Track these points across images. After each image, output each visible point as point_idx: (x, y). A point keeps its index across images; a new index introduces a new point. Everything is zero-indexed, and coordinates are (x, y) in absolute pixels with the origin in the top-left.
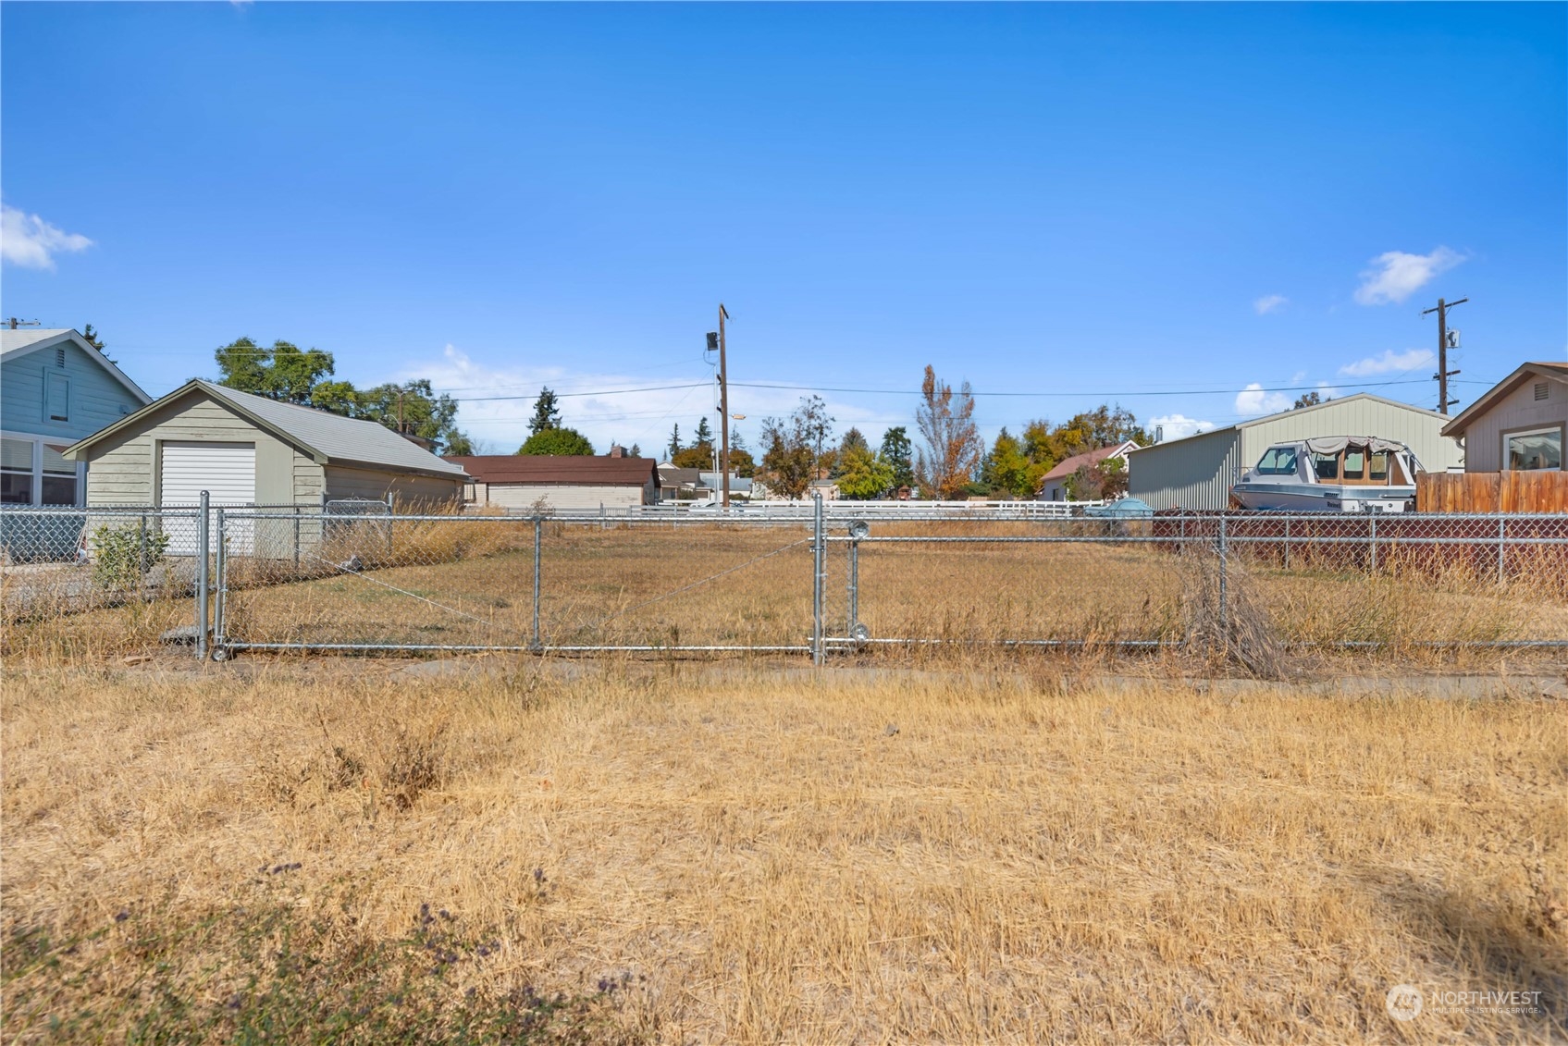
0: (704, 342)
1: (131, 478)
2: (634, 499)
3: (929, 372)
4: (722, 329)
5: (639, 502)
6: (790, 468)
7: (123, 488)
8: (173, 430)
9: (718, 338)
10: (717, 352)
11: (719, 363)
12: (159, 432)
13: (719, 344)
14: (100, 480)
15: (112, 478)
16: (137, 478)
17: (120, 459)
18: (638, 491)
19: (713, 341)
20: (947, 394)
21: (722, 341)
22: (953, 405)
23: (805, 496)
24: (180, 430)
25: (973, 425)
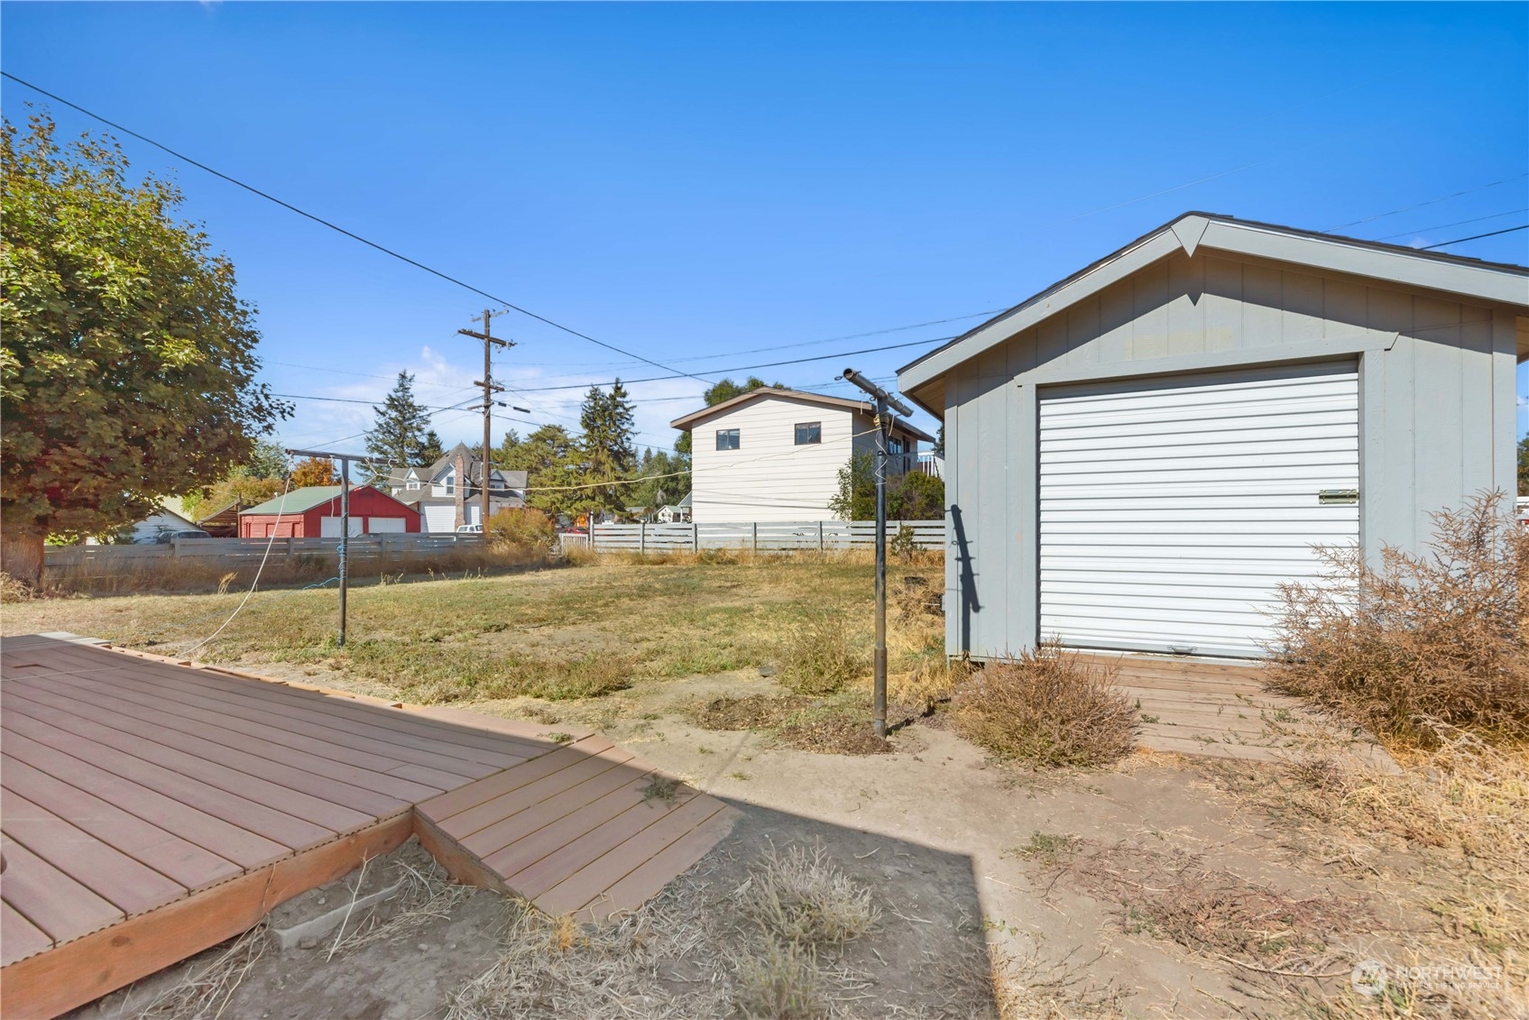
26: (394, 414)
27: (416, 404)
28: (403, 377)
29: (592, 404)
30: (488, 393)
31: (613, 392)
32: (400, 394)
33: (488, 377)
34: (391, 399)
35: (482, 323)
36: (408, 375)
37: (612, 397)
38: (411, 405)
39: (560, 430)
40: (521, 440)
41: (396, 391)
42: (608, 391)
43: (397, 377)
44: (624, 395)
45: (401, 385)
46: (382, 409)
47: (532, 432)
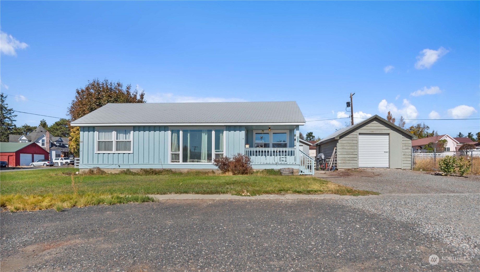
1: (351, 145)
7: (349, 148)
8: (364, 130)
9: (350, 103)
12: (359, 131)
13: (351, 105)
14: (342, 145)
15: (345, 145)
16: (352, 145)
17: (347, 139)
19: (348, 104)
21: (352, 104)
24: (366, 130)
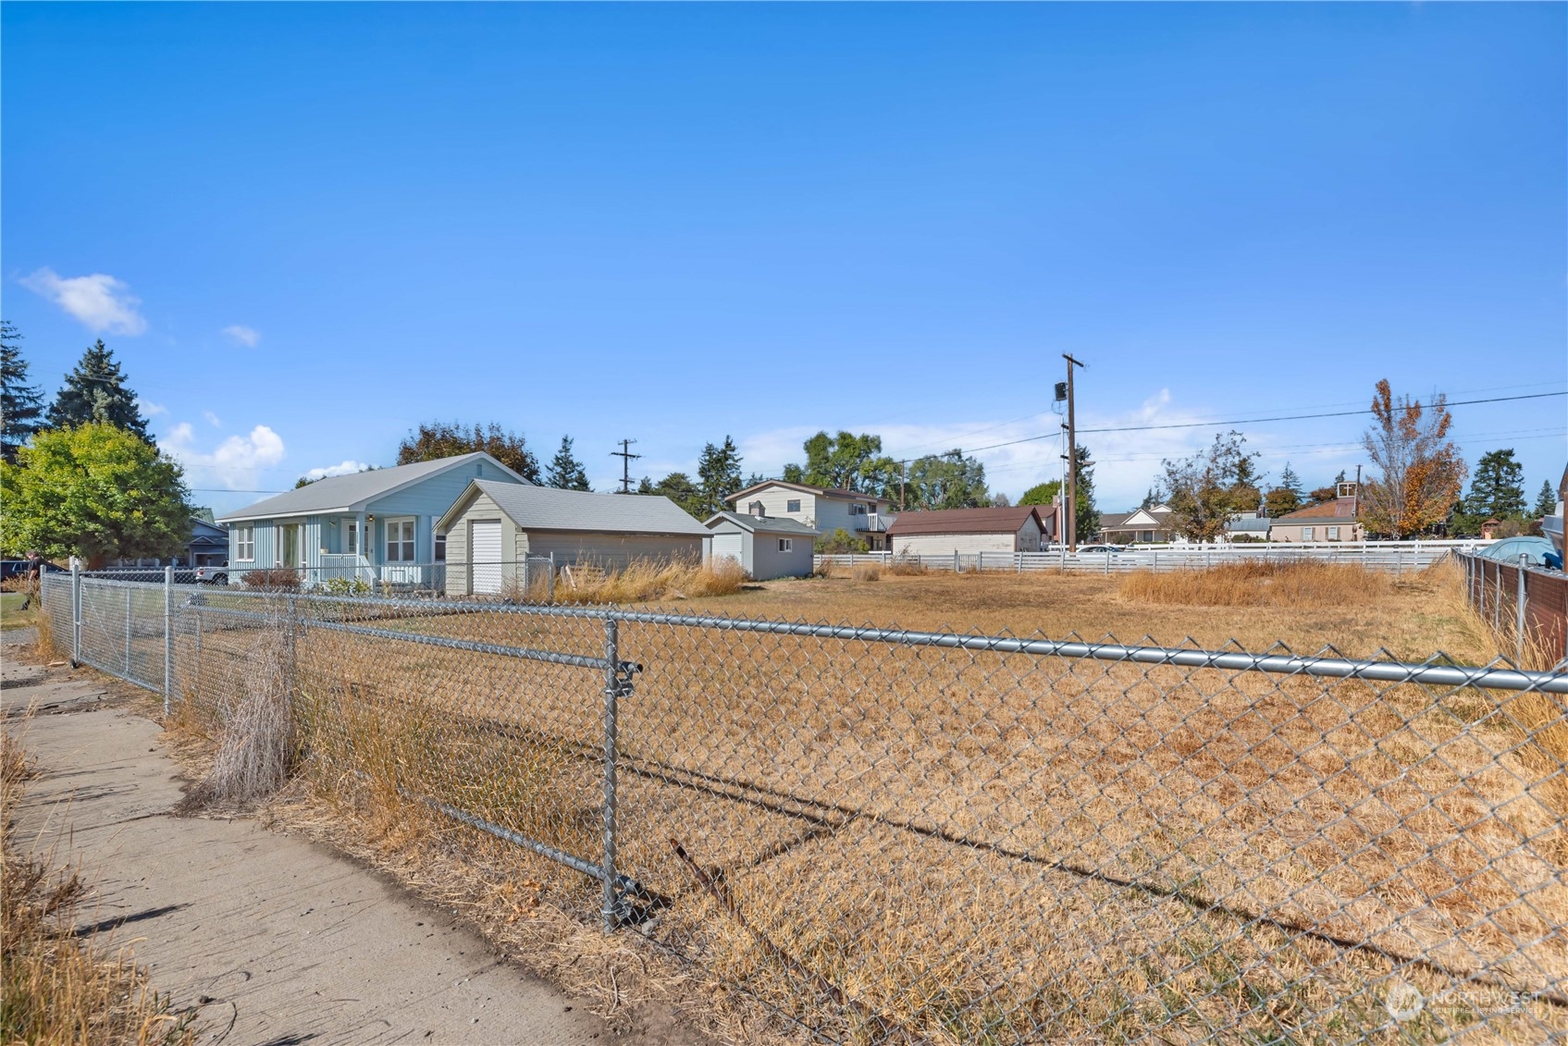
0: (1052, 393)
2: (1008, 545)
3: (1384, 388)
4: (1071, 379)
5: (1012, 549)
6: (1195, 510)
7: (457, 551)
10: (1065, 403)
11: (1067, 412)
14: (450, 546)
15: (454, 545)
16: (461, 545)
17: (456, 533)
18: (1011, 538)
19: (1062, 391)
20: (1414, 412)
21: (1071, 390)
22: (1426, 422)
23: (1218, 539)
25: (1451, 445)
26: (559, 469)
27: (575, 462)
28: (565, 440)
29: (707, 458)
30: (626, 485)
31: (724, 448)
32: (563, 454)
33: (626, 476)
34: (557, 459)
35: (623, 446)
36: (569, 439)
37: (724, 452)
38: (572, 462)
39: (683, 477)
40: (653, 486)
41: (561, 452)
42: (720, 446)
43: (561, 441)
44: (733, 450)
45: (564, 447)
46: (551, 466)
47: (661, 480)
